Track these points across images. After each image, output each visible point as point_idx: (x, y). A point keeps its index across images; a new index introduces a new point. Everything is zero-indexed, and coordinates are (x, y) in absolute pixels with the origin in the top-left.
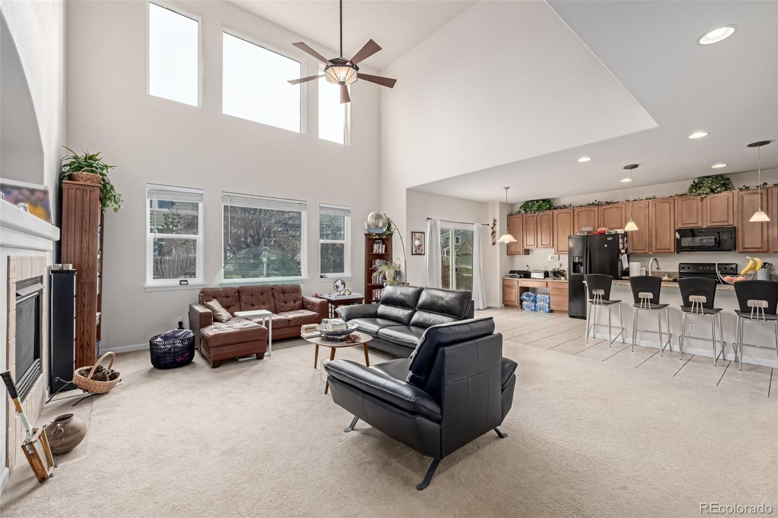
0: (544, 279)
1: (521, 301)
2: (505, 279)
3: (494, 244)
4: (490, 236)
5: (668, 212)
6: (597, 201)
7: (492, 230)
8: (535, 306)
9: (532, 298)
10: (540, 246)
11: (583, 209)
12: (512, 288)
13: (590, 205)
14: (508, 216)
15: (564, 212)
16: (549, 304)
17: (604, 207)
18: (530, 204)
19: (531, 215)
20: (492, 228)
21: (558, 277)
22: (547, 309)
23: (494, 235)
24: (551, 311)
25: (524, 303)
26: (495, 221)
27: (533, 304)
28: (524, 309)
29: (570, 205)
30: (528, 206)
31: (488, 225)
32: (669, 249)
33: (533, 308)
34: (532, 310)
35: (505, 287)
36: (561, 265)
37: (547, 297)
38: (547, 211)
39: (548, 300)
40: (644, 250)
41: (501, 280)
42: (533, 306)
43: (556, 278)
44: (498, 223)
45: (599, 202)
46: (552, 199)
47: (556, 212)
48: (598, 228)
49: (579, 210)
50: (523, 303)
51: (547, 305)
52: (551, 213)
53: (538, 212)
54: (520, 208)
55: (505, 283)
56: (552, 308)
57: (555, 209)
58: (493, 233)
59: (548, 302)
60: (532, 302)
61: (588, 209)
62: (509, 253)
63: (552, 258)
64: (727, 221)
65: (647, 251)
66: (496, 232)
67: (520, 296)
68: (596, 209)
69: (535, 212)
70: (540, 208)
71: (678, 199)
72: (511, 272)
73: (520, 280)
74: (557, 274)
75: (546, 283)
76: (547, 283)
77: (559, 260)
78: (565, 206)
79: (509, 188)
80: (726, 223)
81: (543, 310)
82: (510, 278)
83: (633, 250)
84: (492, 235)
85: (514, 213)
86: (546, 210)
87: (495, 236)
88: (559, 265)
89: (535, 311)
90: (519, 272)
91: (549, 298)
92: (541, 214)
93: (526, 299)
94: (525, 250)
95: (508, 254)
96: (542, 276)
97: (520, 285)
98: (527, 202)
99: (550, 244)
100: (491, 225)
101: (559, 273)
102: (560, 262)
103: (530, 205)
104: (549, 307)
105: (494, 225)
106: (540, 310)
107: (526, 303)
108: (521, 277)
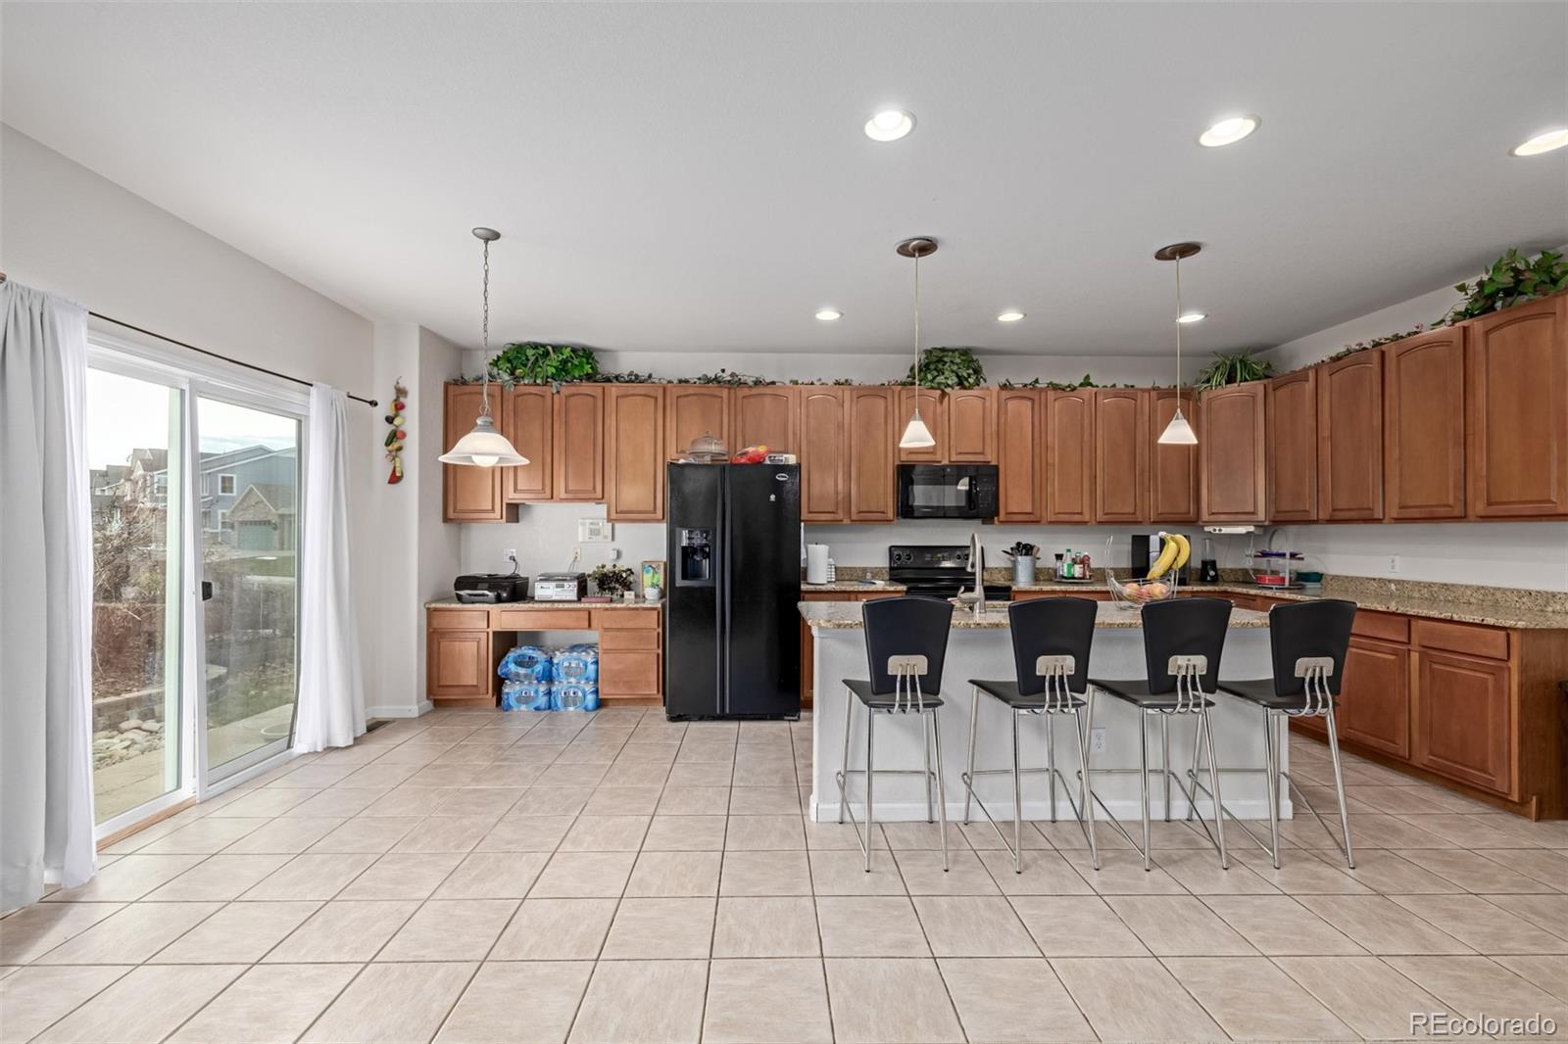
0: (579, 600)
1: (499, 682)
2: (436, 610)
3: (395, 479)
4: (380, 450)
5: (883, 420)
6: (728, 372)
7: (391, 428)
8: (549, 693)
9: (539, 668)
10: (563, 495)
11: (691, 391)
12: (465, 640)
13: (708, 381)
14: (447, 385)
15: (637, 391)
16: (596, 681)
17: (746, 391)
18: (530, 352)
19: (533, 390)
20: (390, 420)
21: (612, 590)
22: (590, 699)
23: (395, 445)
24: (601, 704)
25: (511, 690)
26: (401, 392)
27: (543, 688)
28: (509, 708)
29: (650, 376)
30: (520, 358)
31: (374, 404)
32: (883, 513)
33: (542, 701)
34: (537, 709)
35: (436, 637)
36: (619, 554)
37: (590, 659)
38: (585, 383)
39: (591, 668)
40: (833, 513)
41: (425, 612)
42: (541, 694)
43: (608, 595)
44: (412, 402)
45: (733, 375)
46: (599, 350)
47: (613, 389)
48: (744, 447)
49: (681, 391)
50: (506, 690)
51: (589, 688)
52: (600, 390)
53: (555, 383)
54: (495, 363)
55: (435, 624)
56: (606, 692)
57: (608, 380)
58: (394, 437)
59: (592, 675)
60: (539, 682)
61: (703, 391)
62: (451, 515)
63: (594, 532)
64: (982, 453)
65: (840, 516)
66: (404, 435)
67: (497, 662)
68: (725, 393)
69: (546, 383)
70: (563, 371)
71: (900, 392)
72: (463, 583)
73: (495, 608)
74: (612, 582)
75: (587, 613)
76: (590, 613)
77: (613, 539)
78: (637, 376)
79: (496, 236)
80: (980, 458)
81: (575, 704)
82: (459, 606)
83: (810, 512)
84: (388, 444)
85: (469, 376)
86: (581, 379)
87: (400, 449)
88: (613, 555)
89: (550, 708)
90: (493, 582)
91: (596, 663)
92: (566, 390)
93: (518, 675)
94: (508, 504)
95: (446, 519)
96: (570, 591)
97: (495, 627)
98: (520, 348)
99: (594, 488)
100: (385, 408)
101: (617, 581)
102: (617, 545)
103: (532, 359)
104: (596, 692)
105: (399, 407)
106: (566, 705)
107: (517, 687)
108: (499, 600)
